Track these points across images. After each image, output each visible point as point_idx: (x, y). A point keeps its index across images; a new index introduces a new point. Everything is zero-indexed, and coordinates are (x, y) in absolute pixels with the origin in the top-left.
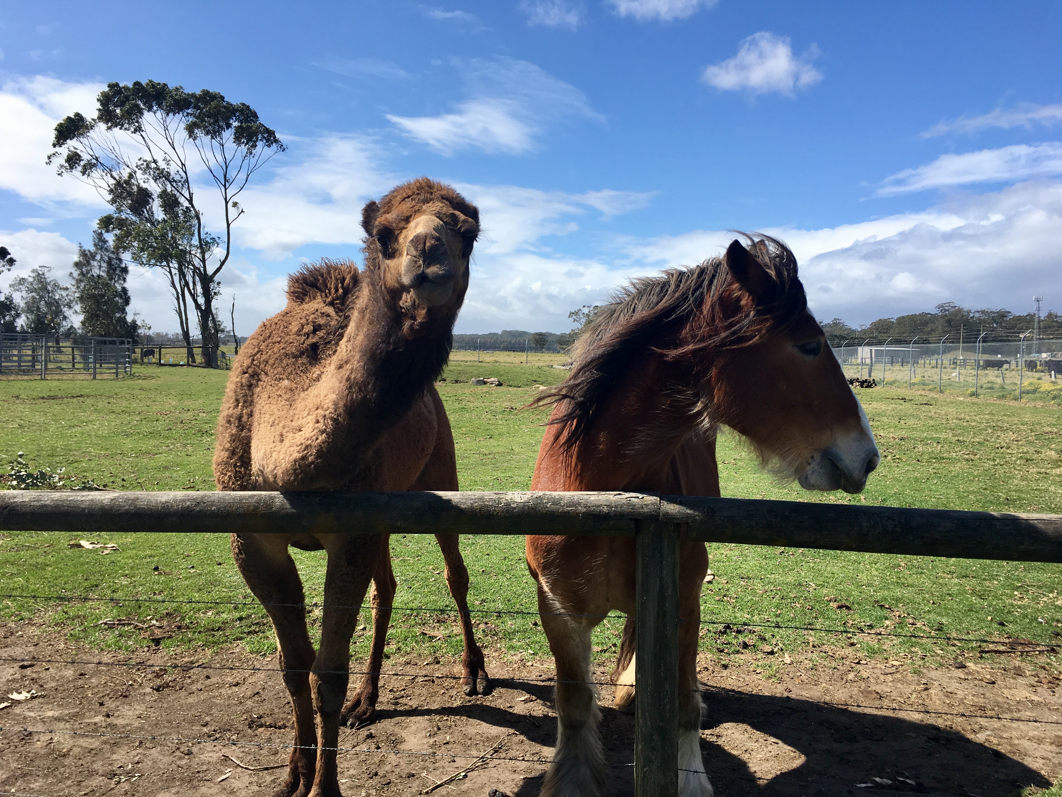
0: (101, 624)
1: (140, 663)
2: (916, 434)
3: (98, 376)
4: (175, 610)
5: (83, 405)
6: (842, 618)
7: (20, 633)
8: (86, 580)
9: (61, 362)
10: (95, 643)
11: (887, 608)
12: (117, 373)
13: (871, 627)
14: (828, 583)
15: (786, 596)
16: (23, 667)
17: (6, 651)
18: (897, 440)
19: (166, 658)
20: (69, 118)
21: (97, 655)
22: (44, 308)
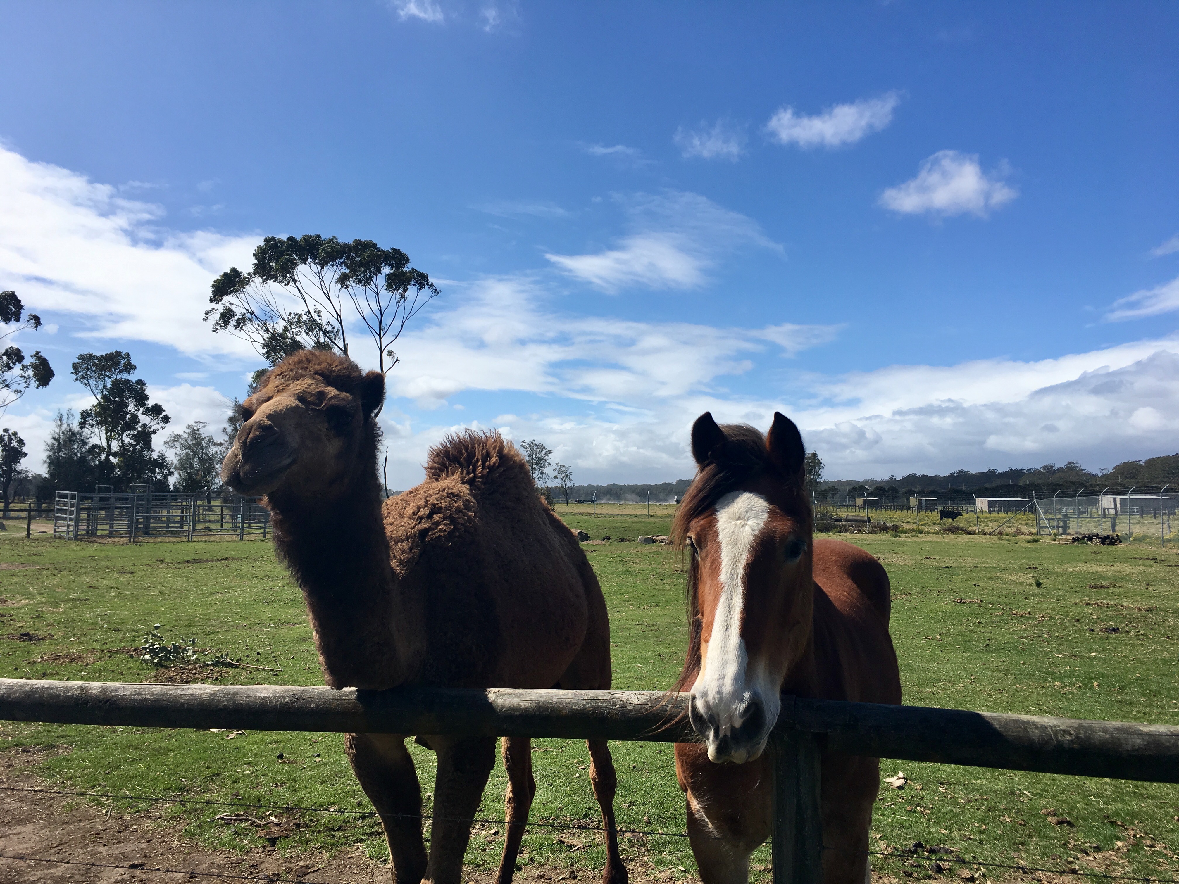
0: (218, 819)
1: (253, 866)
2: (1167, 604)
3: (246, 537)
4: (296, 805)
5: (227, 570)
6: (1062, 836)
7: (135, 827)
8: (208, 768)
9: (210, 521)
10: (210, 841)
11: (1119, 825)
12: (264, 534)
13: (1098, 849)
14: (1047, 791)
15: (994, 807)
16: (133, 866)
17: (117, 848)
18: (1143, 611)
19: (281, 861)
20: (225, 274)
21: (209, 855)
22: (197, 465)
